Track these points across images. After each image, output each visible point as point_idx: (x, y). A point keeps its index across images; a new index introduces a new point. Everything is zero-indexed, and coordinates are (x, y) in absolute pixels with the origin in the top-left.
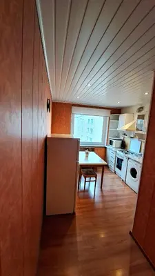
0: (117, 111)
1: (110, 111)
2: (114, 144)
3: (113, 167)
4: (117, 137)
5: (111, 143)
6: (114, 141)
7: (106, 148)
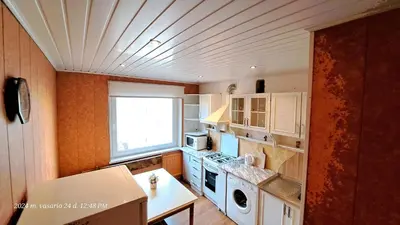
0: (194, 89)
1: (183, 88)
2: (195, 144)
3: (199, 186)
4: (197, 130)
5: (189, 142)
6: (195, 139)
7: (181, 152)
